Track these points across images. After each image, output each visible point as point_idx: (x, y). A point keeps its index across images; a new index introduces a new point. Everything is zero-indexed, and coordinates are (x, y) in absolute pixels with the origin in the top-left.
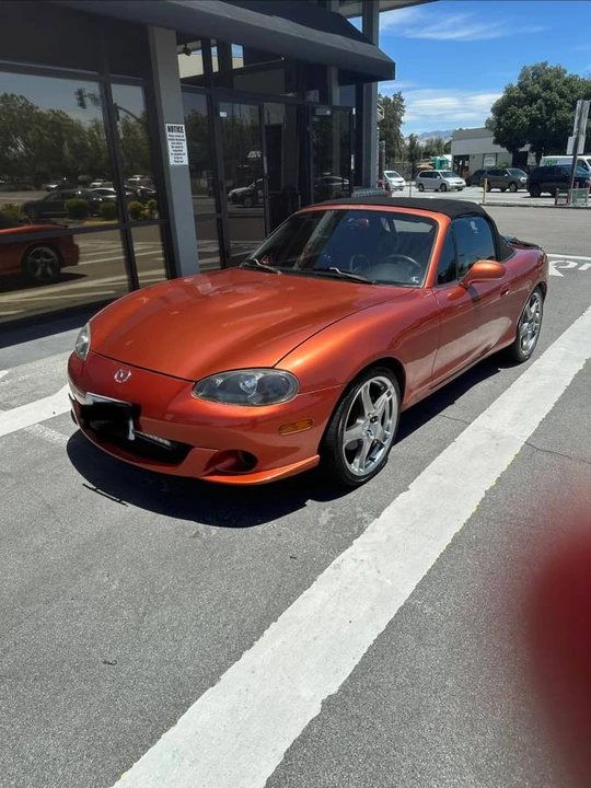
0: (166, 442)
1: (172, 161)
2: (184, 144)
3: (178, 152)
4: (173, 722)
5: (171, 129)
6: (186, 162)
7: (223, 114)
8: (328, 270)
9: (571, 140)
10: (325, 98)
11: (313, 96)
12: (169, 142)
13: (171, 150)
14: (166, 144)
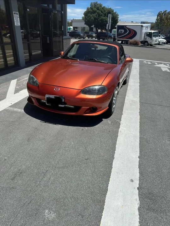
0: (72, 107)
1: (16, 25)
2: (19, 19)
3: (17, 22)
4: (112, 168)
5: (14, 13)
6: (19, 25)
7: (28, 10)
8: (93, 59)
10: (54, 7)
11: (51, 6)
12: (15, 18)
13: (15, 20)
14: (14, 18)
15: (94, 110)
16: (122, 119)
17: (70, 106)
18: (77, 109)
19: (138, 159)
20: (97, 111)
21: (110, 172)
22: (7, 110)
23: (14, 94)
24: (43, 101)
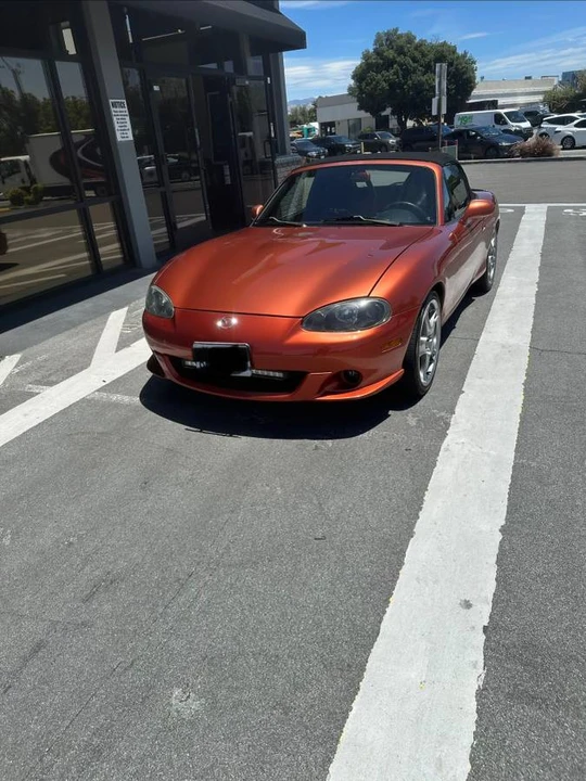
0: (277, 374)
1: (119, 139)
2: (128, 118)
3: (123, 129)
4: (401, 564)
5: (114, 105)
6: (131, 138)
7: (156, 88)
8: (352, 218)
9: (435, 101)
10: (241, 68)
11: (229, 67)
12: (115, 118)
13: (117, 126)
14: (112, 120)
15: (351, 380)
16: (457, 410)
17: (271, 374)
18: (294, 379)
19: (499, 537)
20: (362, 384)
21: (395, 577)
22: (89, 401)
23: (117, 351)
24: (189, 363)
